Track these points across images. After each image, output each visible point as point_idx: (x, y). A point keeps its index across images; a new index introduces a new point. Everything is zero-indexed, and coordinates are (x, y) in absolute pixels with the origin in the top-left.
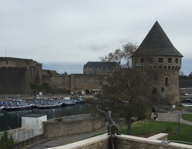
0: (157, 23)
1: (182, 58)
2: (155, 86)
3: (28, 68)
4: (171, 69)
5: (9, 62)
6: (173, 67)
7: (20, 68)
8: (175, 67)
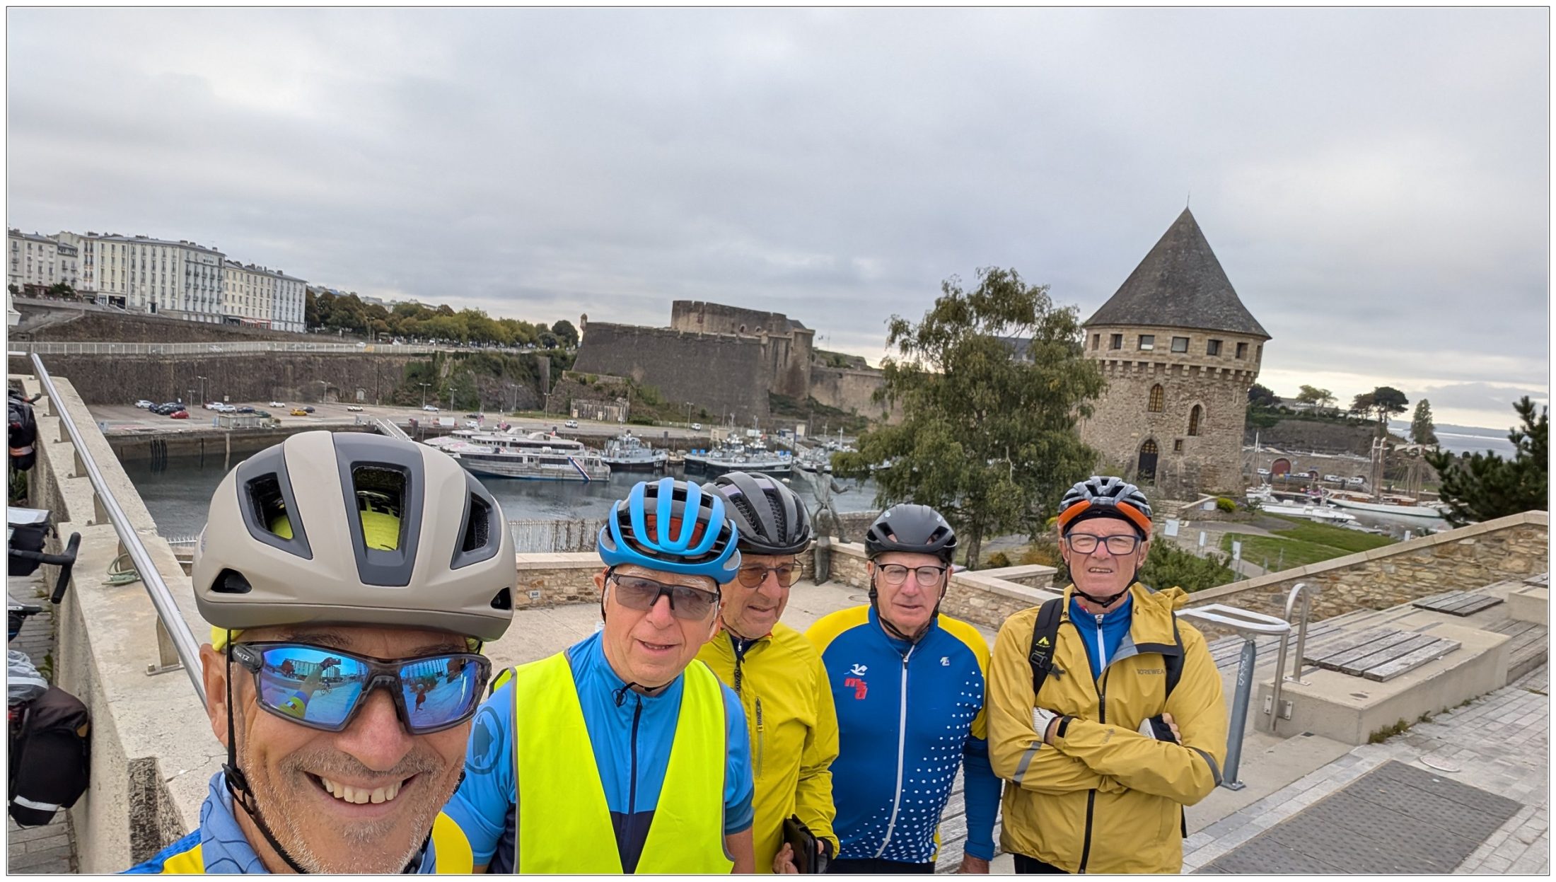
1: (1267, 343)
2: (1152, 431)
3: (765, 341)
4: (1230, 377)
5: (706, 317)
6: (1226, 371)
7: (741, 339)
8: (1233, 372)
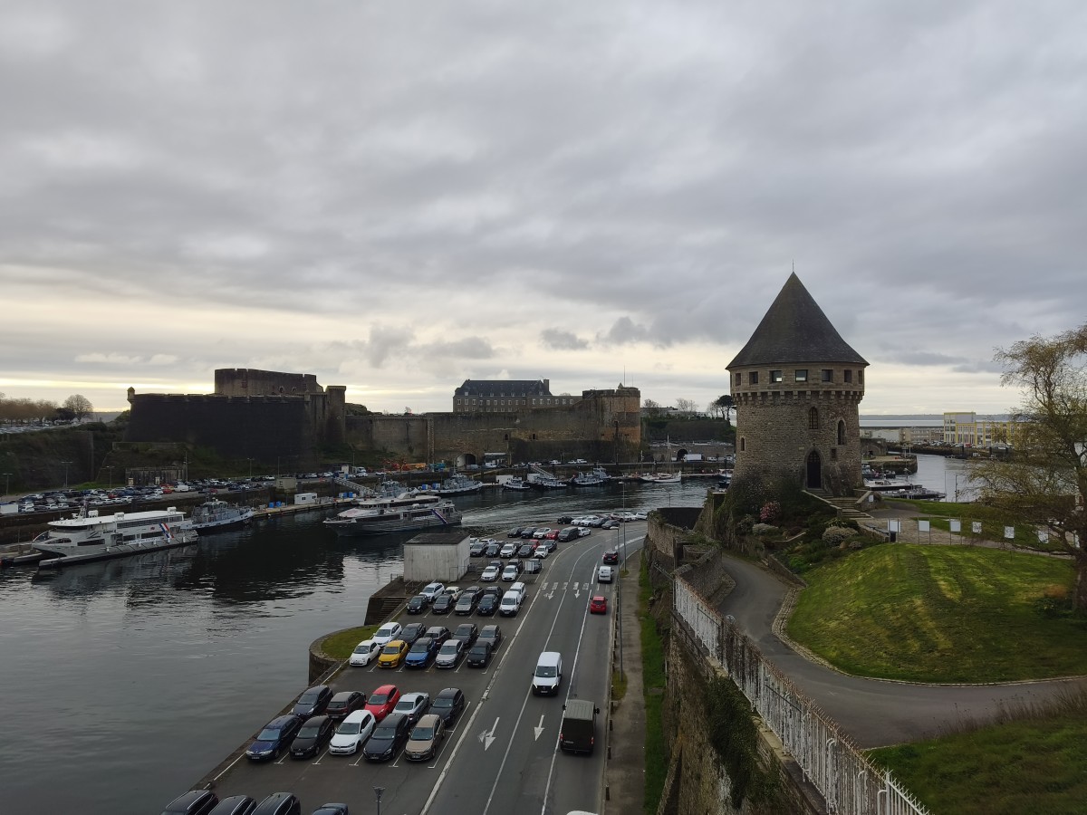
0: (794, 279)
2: (814, 445)
3: (308, 399)
5: (250, 383)
7: (285, 398)
8: (844, 393)
